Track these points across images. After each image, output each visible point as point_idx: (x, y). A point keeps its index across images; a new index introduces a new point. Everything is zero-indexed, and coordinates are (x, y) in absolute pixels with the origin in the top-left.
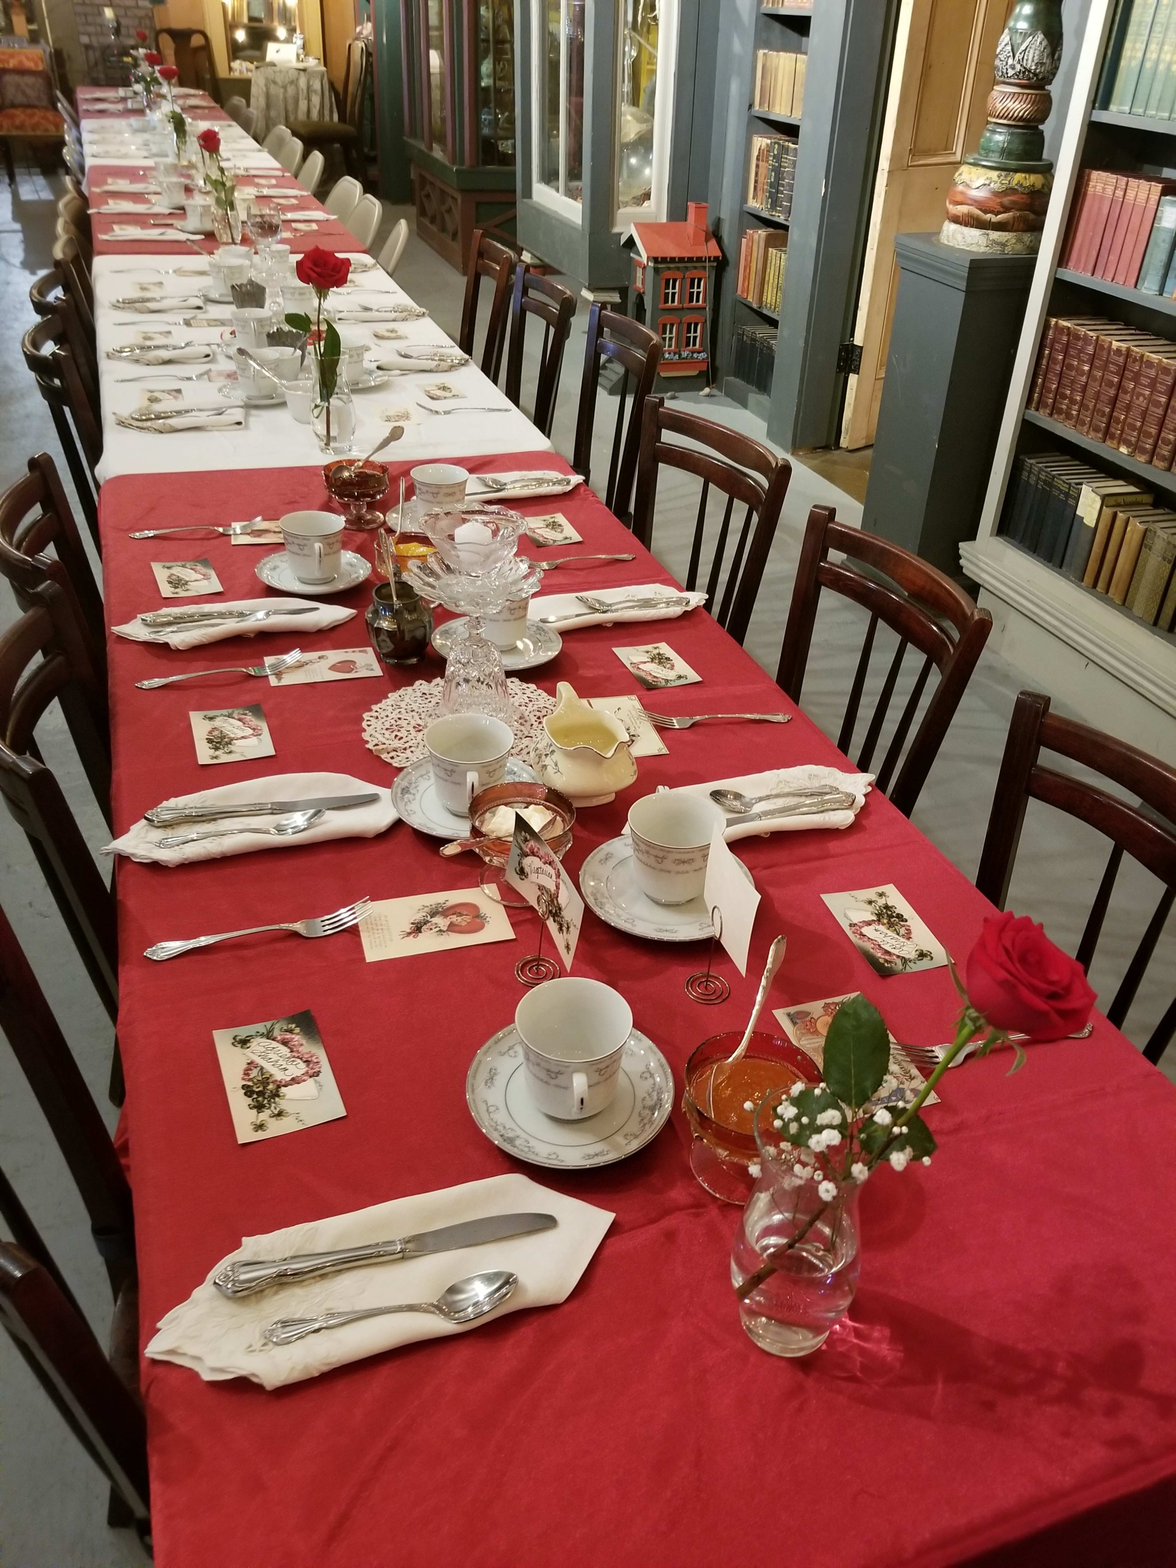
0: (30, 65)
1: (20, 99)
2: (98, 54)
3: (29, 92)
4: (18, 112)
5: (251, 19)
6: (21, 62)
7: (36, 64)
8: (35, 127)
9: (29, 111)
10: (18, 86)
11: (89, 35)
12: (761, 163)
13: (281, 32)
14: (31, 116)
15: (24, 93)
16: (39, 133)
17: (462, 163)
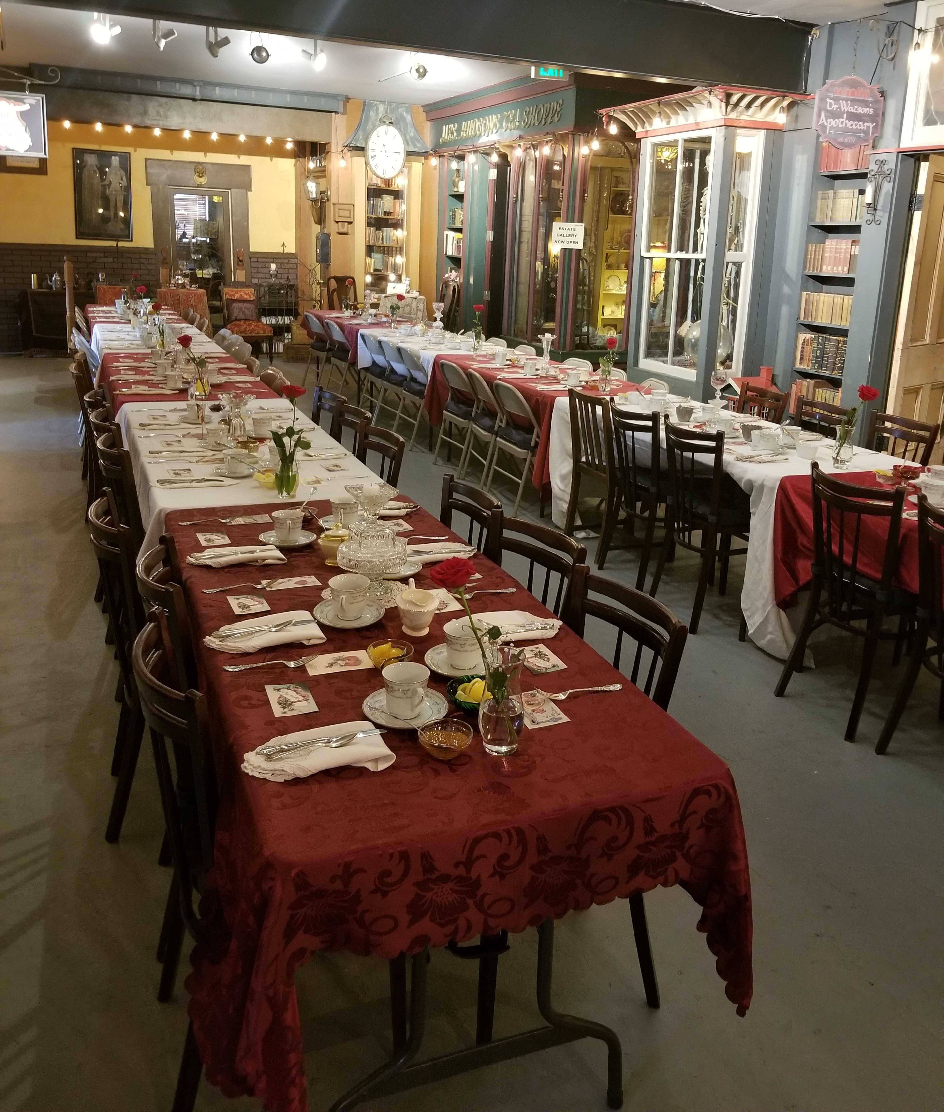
0: (246, 297)
1: (242, 316)
2: (267, 289)
3: (246, 312)
4: (242, 323)
5: (375, 270)
6: (241, 295)
7: (250, 297)
8: (252, 331)
9: (248, 323)
10: (241, 309)
11: (258, 278)
12: (805, 346)
13: (392, 277)
14: (251, 325)
15: (244, 312)
16: (253, 335)
17: (564, 349)
